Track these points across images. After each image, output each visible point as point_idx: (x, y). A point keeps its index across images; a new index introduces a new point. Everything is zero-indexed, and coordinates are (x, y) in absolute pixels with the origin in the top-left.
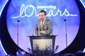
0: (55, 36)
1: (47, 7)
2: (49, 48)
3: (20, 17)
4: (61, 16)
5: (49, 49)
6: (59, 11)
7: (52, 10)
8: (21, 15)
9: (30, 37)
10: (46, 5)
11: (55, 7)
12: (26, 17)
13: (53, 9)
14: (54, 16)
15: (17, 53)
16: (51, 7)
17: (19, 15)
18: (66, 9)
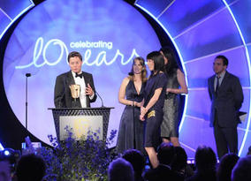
0: (110, 109)
1: (92, 45)
2: (95, 134)
3: (33, 65)
4: (123, 64)
5: (95, 138)
6: (118, 53)
7: (105, 52)
8: (34, 62)
9: (53, 110)
10: (91, 41)
11: (110, 46)
12: (46, 65)
13: (105, 49)
14: (107, 64)
15: (24, 146)
16: (100, 44)
17: (32, 60)
18: (134, 50)
